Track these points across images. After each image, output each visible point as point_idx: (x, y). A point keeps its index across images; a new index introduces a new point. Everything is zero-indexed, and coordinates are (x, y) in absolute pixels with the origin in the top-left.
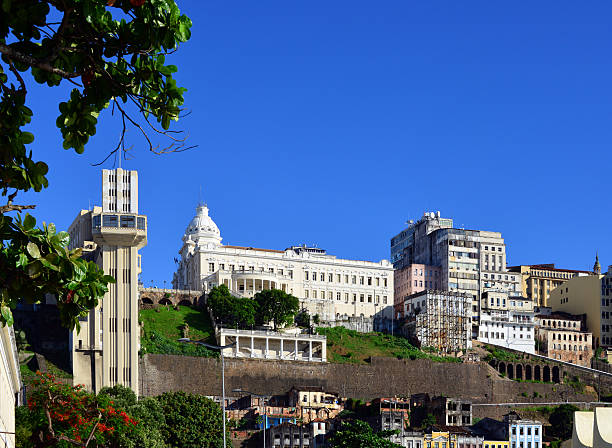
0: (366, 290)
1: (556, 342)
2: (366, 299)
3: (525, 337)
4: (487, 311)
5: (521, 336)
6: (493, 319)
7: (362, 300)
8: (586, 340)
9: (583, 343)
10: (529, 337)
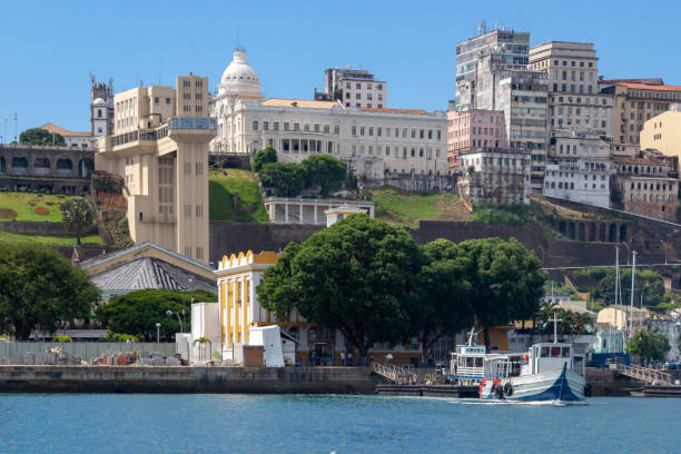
0: (418, 143)
1: (635, 192)
2: (417, 153)
3: (598, 187)
4: (554, 160)
5: (594, 186)
6: (561, 168)
7: (413, 153)
8: (670, 188)
9: (668, 192)
10: (603, 186)
